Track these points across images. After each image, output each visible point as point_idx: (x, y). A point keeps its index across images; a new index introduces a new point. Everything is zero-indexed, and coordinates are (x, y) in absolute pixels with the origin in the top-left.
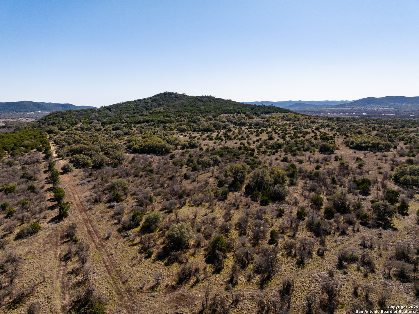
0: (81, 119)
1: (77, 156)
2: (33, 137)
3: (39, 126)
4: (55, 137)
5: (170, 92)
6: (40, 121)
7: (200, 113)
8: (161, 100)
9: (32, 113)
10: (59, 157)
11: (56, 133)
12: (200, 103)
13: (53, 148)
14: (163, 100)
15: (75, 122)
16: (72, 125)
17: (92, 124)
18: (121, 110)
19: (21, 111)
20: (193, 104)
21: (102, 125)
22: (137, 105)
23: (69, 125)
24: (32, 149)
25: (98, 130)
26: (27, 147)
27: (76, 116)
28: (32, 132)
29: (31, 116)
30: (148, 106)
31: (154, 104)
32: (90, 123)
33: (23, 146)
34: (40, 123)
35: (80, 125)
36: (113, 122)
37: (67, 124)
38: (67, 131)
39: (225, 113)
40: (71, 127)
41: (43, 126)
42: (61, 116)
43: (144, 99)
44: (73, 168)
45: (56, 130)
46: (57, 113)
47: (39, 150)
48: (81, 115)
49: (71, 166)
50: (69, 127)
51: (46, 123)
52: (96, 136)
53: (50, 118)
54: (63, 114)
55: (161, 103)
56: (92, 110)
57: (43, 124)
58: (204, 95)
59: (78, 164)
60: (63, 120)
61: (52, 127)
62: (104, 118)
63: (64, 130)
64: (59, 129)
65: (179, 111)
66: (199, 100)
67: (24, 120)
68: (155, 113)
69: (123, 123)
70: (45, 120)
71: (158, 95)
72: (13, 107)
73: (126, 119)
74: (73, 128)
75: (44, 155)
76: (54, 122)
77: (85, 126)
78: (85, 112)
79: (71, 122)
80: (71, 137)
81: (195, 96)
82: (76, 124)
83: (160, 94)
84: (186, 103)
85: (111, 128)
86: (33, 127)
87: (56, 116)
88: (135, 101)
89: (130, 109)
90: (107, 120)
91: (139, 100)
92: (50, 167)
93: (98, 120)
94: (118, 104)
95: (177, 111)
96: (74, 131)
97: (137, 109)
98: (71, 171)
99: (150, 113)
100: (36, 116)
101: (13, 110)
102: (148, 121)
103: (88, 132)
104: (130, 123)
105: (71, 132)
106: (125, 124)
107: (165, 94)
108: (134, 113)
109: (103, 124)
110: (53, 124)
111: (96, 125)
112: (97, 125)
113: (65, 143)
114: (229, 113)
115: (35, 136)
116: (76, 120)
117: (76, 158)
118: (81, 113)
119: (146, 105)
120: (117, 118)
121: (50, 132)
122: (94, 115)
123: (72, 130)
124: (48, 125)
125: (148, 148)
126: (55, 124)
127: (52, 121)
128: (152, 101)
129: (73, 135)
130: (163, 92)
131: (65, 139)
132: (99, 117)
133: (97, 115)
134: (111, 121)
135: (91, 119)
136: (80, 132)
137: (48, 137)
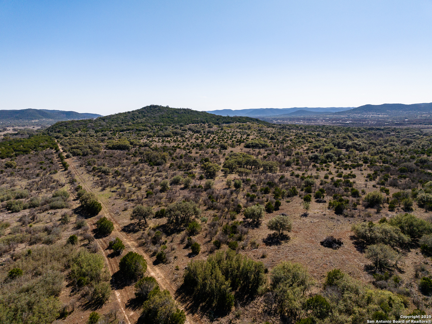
0: (81, 128)
1: (74, 150)
2: (45, 141)
3: (48, 134)
4: (61, 141)
5: (155, 105)
6: (48, 129)
7: (173, 123)
8: (146, 112)
9: (37, 121)
10: (64, 152)
11: (62, 138)
12: (176, 114)
13: (60, 147)
14: (148, 112)
15: (75, 130)
16: (73, 132)
17: (88, 132)
18: (112, 121)
19: (26, 119)
20: (170, 115)
21: (95, 133)
22: (126, 117)
23: (71, 133)
24: (47, 148)
25: (92, 136)
26: (43, 147)
27: (77, 125)
28: (44, 138)
29: (36, 124)
30: (135, 117)
31: (140, 115)
32: (87, 131)
33: (41, 146)
34: (48, 131)
35: (79, 132)
36: (104, 130)
37: (69, 132)
38: (69, 137)
39: (193, 123)
40: (73, 134)
41: (51, 133)
42: (65, 126)
43: (133, 111)
44: (72, 156)
45: (62, 136)
46: (62, 123)
47: (52, 148)
48: (81, 125)
49: (71, 155)
50: (71, 134)
51: (53, 131)
52: (88, 140)
53: (56, 127)
54: (66, 124)
55: (146, 115)
56: (90, 120)
57: (51, 131)
58: (182, 108)
59: (74, 154)
60: (67, 128)
61: (59, 134)
62: (98, 127)
63: (67, 136)
64: (63, 136)
65: (157, 122)
66: (176, 112)
67: (31, 128)
68: (138, 123)
69: (111, 131)
70: (52, 129)
71: (145, 108)
72: (17, 115)
73: (114, 128)
74: (74, 135)
75: (55, 151)
76: (59, 130)
77: (83, 133)
78: (84, 122)
79: (73, 131)
80: (72, 140)
81: (177, 108)
82: (76, 132)
83: (147, 107)
84: (165, 115)
85: (101, 135)
86: (44, 134)
87: (61, 126)
88: (125, 113)
89: (119, 120)
90: (100, 128)
91: (129, 112)
92: (60, 156)
93: (93, 129)
94: (111, 115)
95: (155, 122)
96: (74, 137)
97: (125, 120)
98: (71, 157)
99: (134, 123)
100: (41, 124)
101: (17, 118)
102: (129, 130)
103: (84, 138)
104: (117, 131)
105: (72, 138)
106: (112, 132)
107: (151, 106)
108: (122, 123)
109: (97, 132)
110: (59, 132)
111: (90, 132)
112: (92, 132)
113: (67, 144)
114: (196, 123)
115: (47, 141)
116: (77, 128)
117: (73, 151)
118: (81, 123)
119: (133, 116)
120: (108, 127)
121: (57, 138)
122: (90, 125)
123: (73, 136)
124: (55, 132)
125: (117, 146)
126: (61, 132)
127: (58, 130)
128: (139, 113)
129: (73, 140)
130: (149, 105)
131: (68, 142)
132: (94, 126)
133: (93, 125)
134: (102, 129)
135: (88, 128)
136: (78, 138)
137: (56, 141)
